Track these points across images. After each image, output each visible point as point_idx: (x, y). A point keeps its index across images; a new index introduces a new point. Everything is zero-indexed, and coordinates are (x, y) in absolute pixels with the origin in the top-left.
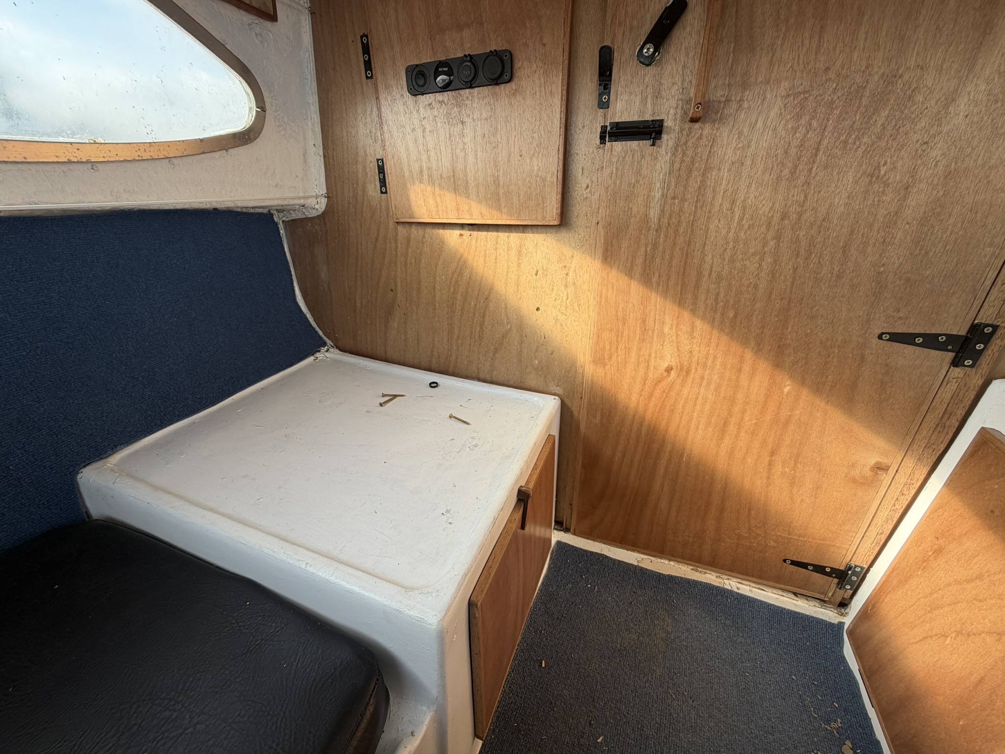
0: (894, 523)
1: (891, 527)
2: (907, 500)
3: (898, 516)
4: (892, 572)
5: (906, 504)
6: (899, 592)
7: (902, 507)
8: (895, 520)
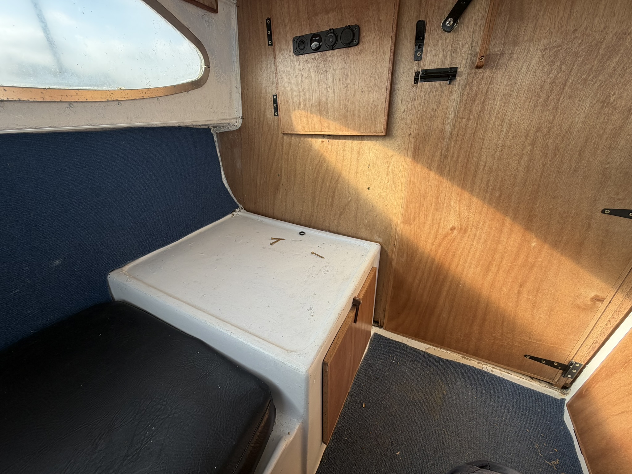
0: (606, 336)
1: (603, 339)
2: (616, 322)
3: (609, 332)
4: (602, 368)
5: (615, 325)
6: (606, 382)
7: (612, 326)
8: (607, 335)
